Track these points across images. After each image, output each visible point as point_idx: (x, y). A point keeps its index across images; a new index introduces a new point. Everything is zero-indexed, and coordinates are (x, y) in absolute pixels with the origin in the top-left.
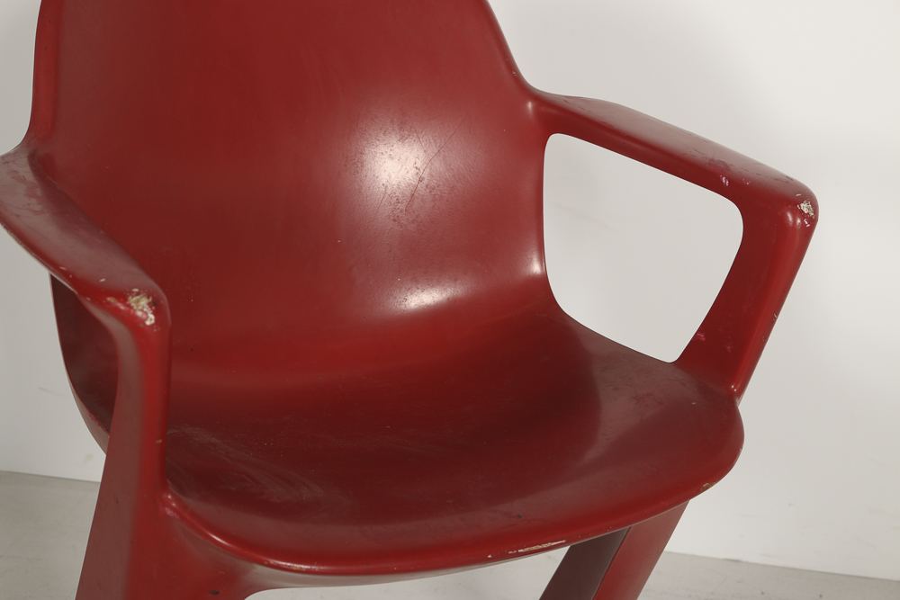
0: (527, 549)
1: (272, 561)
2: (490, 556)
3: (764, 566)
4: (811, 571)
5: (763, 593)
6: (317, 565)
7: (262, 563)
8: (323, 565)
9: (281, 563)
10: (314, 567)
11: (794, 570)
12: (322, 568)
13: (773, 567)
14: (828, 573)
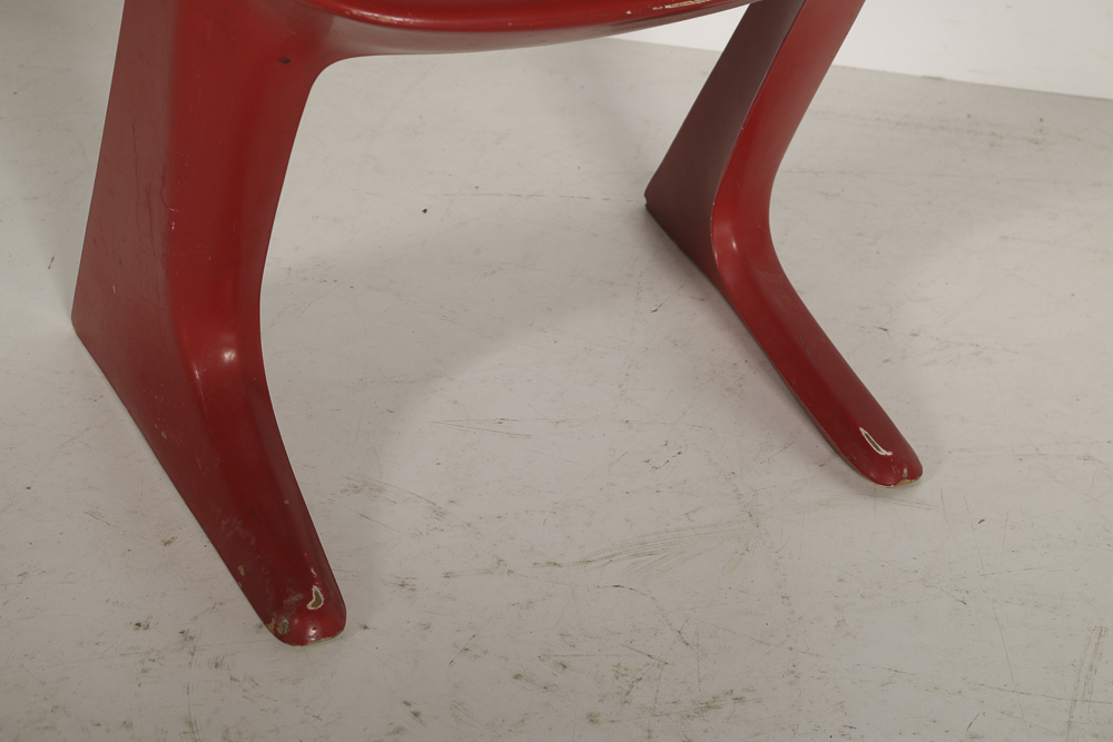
0: (676, 5)
1: (355, 12)
2: (629, 13)
3: (972, 85)
4: (1030, 91)
5: (969, 116)
6: (411, 17)
7: (342, 14)
8: (419, 17)
9: (366, 13)
10: (407, 20)
11: (1009, 89)
12: (418, 21)
13: (984, 86)
14: (1052, 94)
